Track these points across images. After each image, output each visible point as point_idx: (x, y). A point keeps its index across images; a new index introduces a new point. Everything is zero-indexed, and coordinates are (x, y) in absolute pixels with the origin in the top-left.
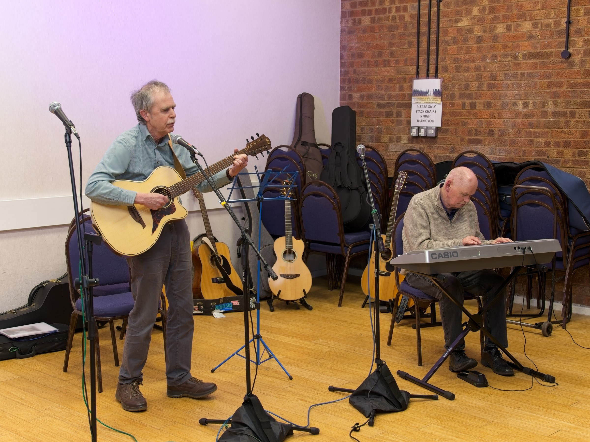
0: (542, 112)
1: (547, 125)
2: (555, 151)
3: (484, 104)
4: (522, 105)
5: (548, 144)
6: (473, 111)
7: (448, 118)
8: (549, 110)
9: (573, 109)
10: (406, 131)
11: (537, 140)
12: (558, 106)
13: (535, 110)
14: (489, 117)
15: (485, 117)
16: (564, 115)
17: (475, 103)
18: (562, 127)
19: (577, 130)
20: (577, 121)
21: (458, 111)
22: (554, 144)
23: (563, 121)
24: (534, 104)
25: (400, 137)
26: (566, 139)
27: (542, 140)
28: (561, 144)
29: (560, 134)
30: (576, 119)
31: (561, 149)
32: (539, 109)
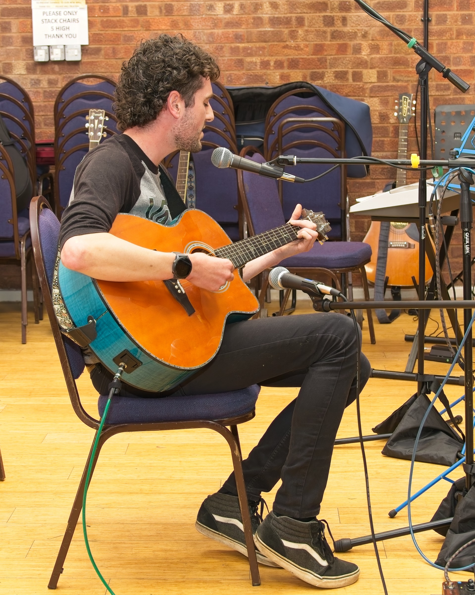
0: (254, 18)
1: (263, 38)
2: (277, 74)
3: (160, 8)
4: (222, 9)
5: (265, 65)
6: (142, 19)
7: (99, 30)
8: (264, 15)
9: (301, 13)
10: (23, 54)
11: (248, 59)
12: (278, 10)
13: (243, 16)
14: (169, 28)
15: (163, 27)
16: (287, 22)
17: (145, 6)
18: (285, 40)
19: (307, 43)
20: (307, 31)
21: (114, 19)
22: (275, 64)
23: (286, 31)
24: (241, 7)
25: (10, 64)
26: (292, 57)
27: (256, 59)
28: (285, 64)
29: (283, 50)
30: (306, 28)
31: (286, 71)
32: (249, 14)
